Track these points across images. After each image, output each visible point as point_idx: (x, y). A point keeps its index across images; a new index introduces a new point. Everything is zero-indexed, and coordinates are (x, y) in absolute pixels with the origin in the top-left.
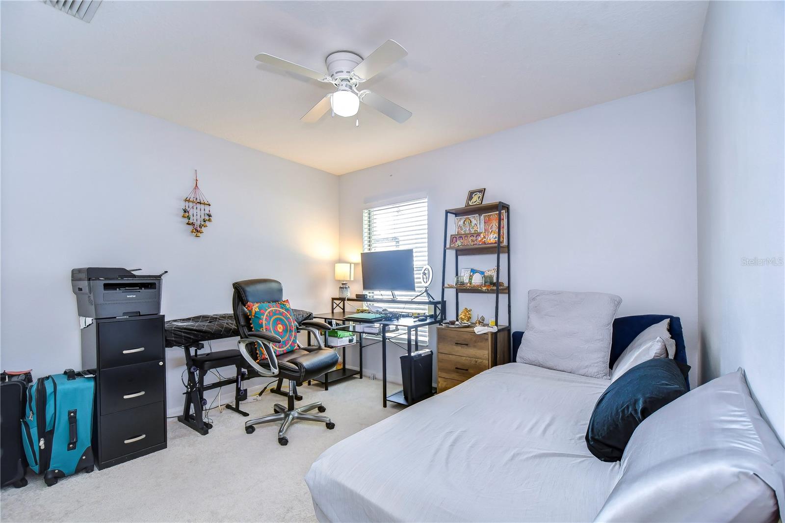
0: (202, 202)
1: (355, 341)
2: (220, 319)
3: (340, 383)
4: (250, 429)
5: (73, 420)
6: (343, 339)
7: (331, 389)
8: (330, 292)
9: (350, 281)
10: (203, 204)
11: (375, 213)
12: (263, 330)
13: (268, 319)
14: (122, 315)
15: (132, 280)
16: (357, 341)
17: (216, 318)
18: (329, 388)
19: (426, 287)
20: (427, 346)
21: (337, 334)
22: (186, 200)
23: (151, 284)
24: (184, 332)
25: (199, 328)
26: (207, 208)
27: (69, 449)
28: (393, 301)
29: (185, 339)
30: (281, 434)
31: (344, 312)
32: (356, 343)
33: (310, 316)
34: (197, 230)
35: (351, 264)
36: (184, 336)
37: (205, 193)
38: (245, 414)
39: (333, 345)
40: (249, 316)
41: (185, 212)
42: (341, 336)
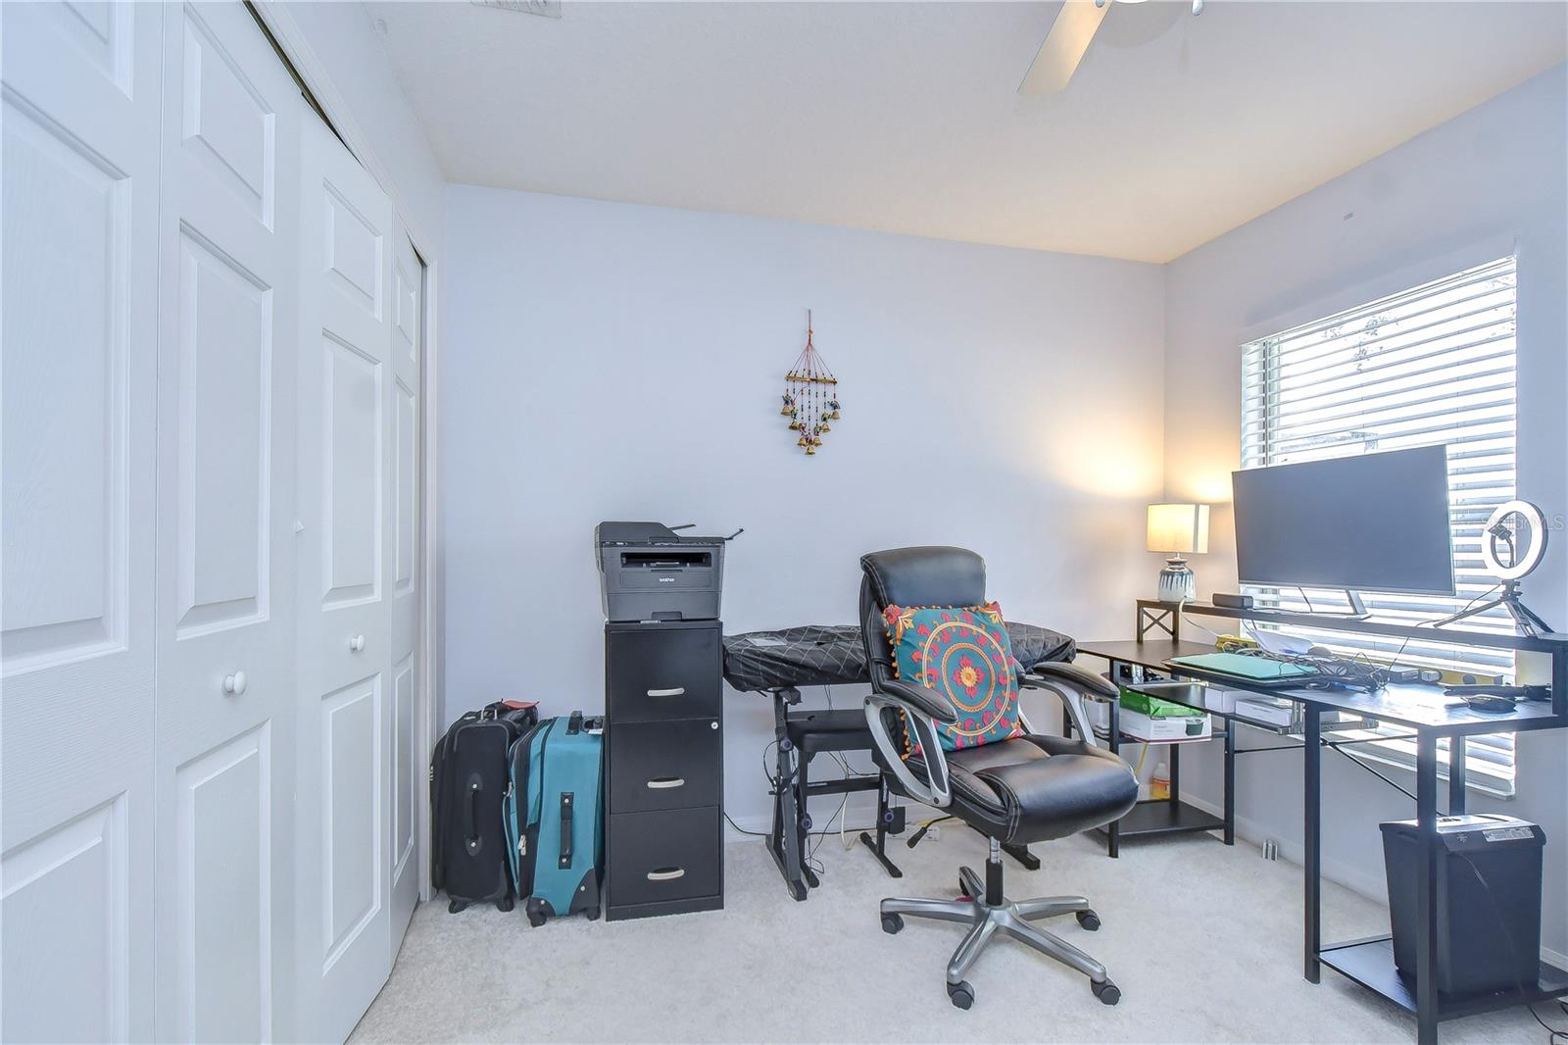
0: (821, 377)
1: (1207, 731)
2: (840, 639)
3: (1158, 843)
4: (892, 921)
5: (567, 813)
6: (1169, 721)
7: (1128, 856)
8: (1135, 583)
9: (1195, 556)
10: (821, 381)
11: (1285, 347)
12: (921, 678)
13: (935, 651)
14: (650, 617)
15: (670, 546)
16: (1214, 729)
17: (833, 636)
18: (1121, 852)
19: (1510, 584)
20: (1510, 798)
21: (1148, 704)
22: (788, 378)
23: (701, 556)
24: (763, 663)
25: (792, 657)
26: (830, 389)
27: (561, 866)
28: (1355, 624)
29: (765, 678)
30: (955, 972)
31: (1175, 641)
32: (1213, 736)
33: (1065, 649)
34: (809, 443)
35: (1197, 506)
36: (764, 672)
37: (828, 360)
38: (895, 872)
39: (1134, 733)
40: (890, 638)
41: (787, 402)
42: (1160, 712)
